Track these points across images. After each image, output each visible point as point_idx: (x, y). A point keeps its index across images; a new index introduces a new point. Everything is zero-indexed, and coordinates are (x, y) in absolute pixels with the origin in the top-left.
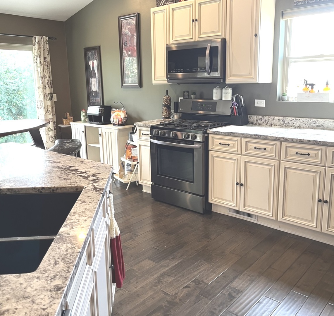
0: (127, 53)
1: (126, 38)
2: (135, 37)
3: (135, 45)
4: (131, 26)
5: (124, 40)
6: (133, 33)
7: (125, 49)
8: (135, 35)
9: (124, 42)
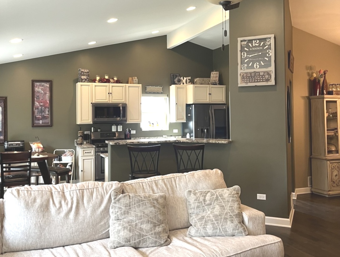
0: (39, 104)
1: (38, 94)
2: (48, 95)
3: (48, 99)
4: (45, 87)
5: (36, 95)
6: (46, 92)
7: (37, 101)
8: (48, 93)
9: (36, 97)
